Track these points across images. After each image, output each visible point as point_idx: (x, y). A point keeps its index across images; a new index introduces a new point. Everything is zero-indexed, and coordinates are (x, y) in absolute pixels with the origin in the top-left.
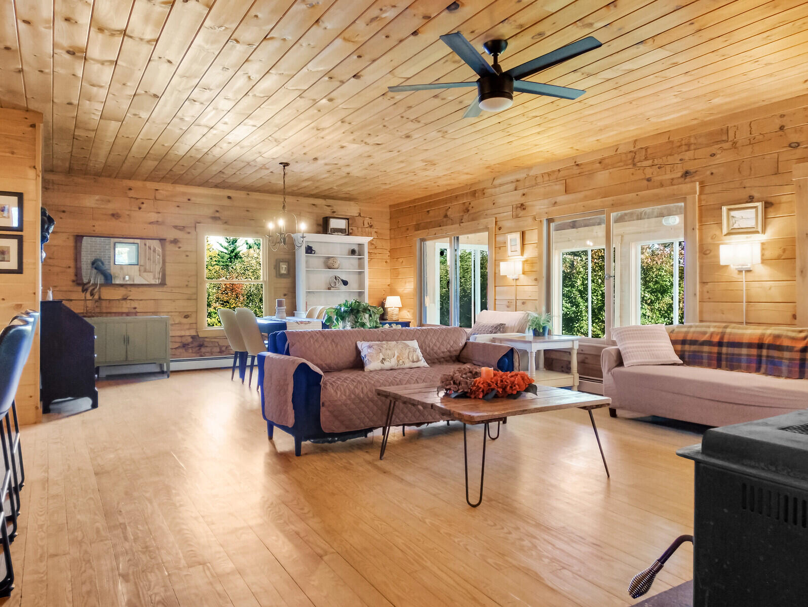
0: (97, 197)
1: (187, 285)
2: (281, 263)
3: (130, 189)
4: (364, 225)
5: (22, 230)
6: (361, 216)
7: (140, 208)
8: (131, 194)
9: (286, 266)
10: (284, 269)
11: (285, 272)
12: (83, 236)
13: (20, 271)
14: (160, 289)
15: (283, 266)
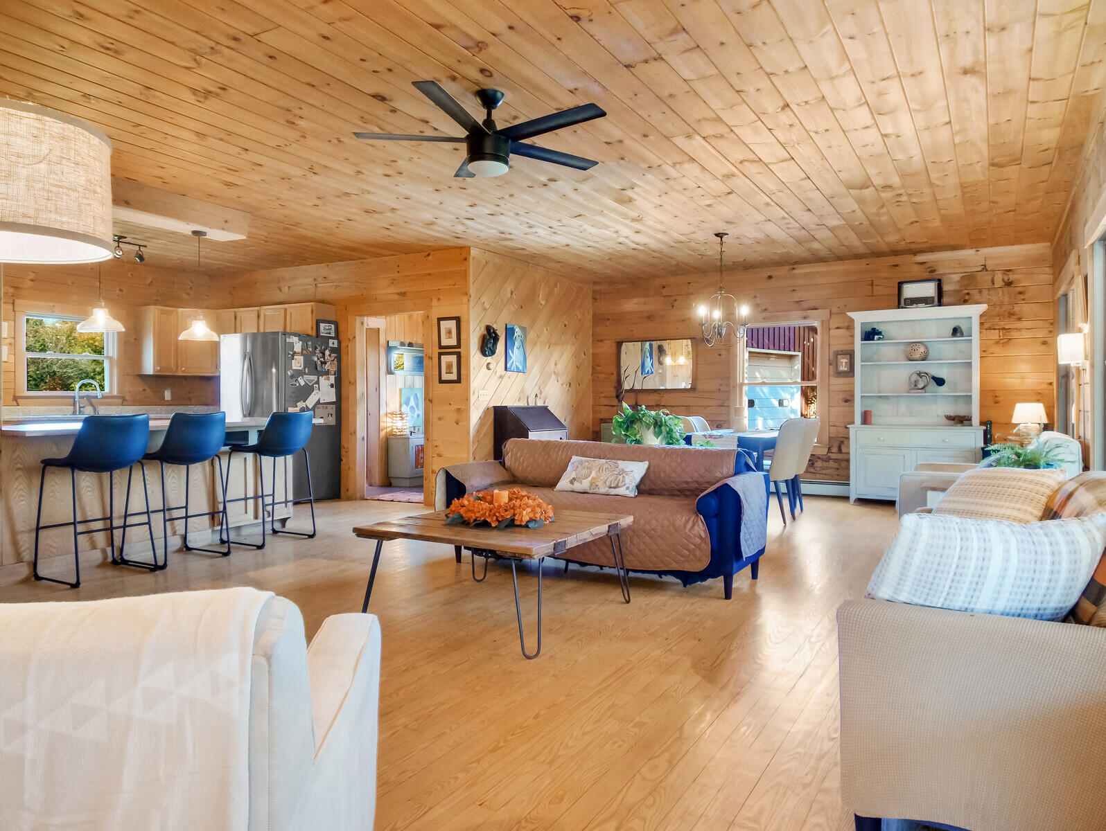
0: (636, 300)
1: (719, 390)
2: (839, 357)
3: (664, 287)
4: (993, 284)
5: (460, 348)
6: (987, 270)
7: (673, 306)
8: (665, 292)
9: (847, 361)
10: (844, 364)
11: (846, 369)
12: (622, 342)
13: (458, 381)
14: (692, 394)
15: (842, 360)
